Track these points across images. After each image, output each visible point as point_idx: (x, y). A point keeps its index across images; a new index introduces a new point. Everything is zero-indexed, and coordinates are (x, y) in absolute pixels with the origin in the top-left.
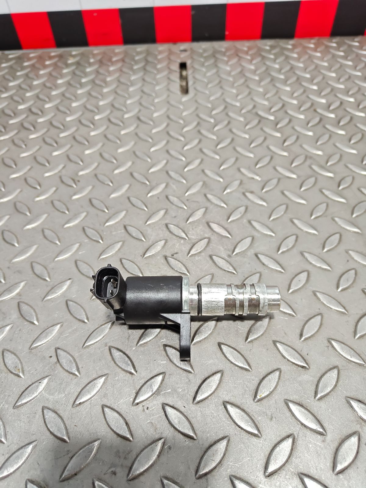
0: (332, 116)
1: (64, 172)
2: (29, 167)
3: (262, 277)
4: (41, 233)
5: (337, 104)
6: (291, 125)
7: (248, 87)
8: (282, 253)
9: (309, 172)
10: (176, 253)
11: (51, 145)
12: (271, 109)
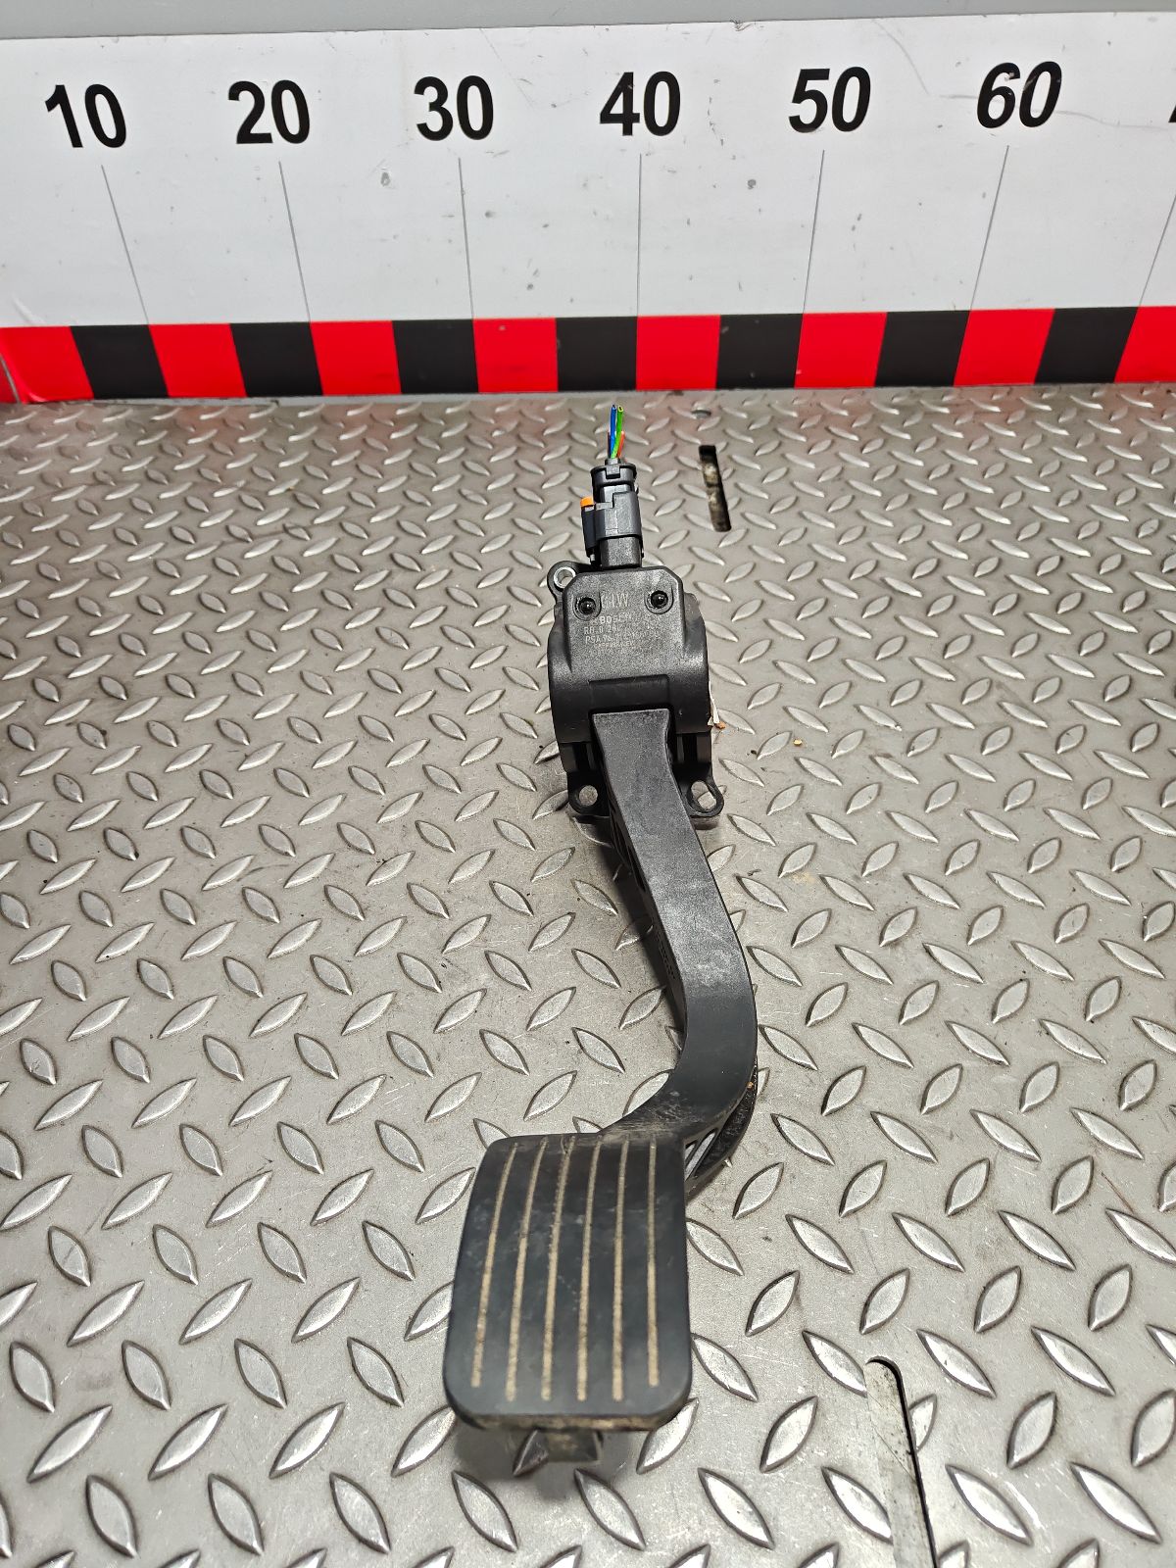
0: (1045, 591)
1: (505, 704)
2: (430, 693)
3: (920, 916)
4: (493, 826)
5: (1054, 562)
6: (956, 611)
7: (858, 513)
8: (953, 873)
9: (1000, 717)
10: (756, 871)
11: (459, 644)
12: (912, 573)
